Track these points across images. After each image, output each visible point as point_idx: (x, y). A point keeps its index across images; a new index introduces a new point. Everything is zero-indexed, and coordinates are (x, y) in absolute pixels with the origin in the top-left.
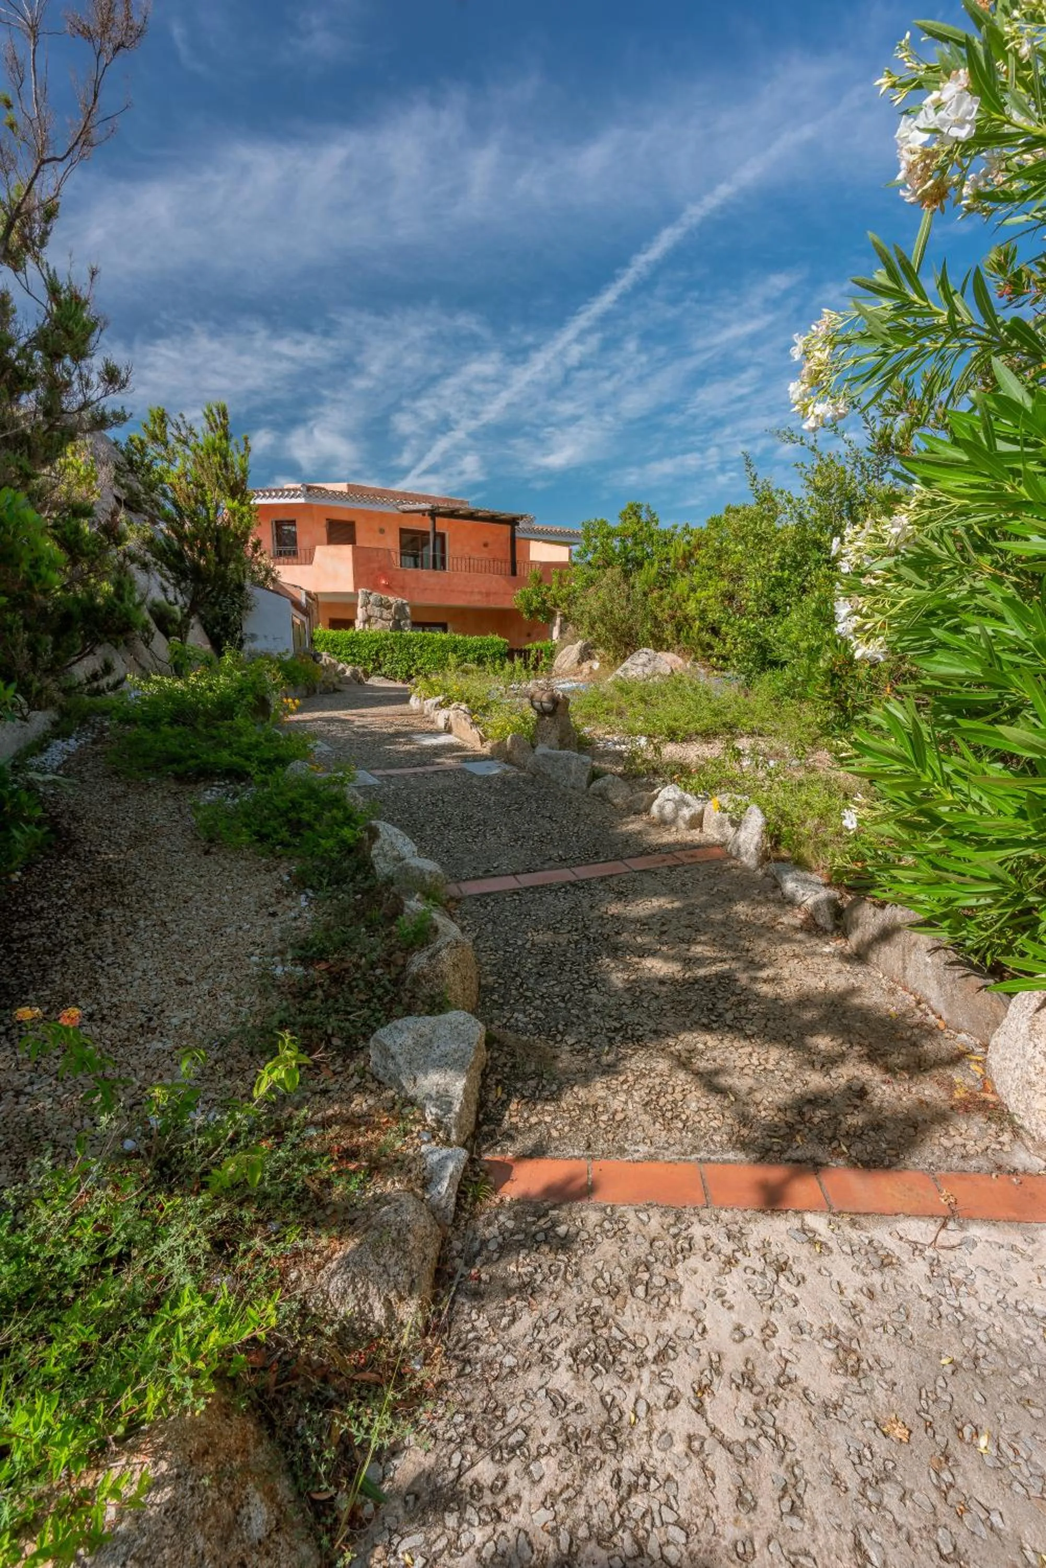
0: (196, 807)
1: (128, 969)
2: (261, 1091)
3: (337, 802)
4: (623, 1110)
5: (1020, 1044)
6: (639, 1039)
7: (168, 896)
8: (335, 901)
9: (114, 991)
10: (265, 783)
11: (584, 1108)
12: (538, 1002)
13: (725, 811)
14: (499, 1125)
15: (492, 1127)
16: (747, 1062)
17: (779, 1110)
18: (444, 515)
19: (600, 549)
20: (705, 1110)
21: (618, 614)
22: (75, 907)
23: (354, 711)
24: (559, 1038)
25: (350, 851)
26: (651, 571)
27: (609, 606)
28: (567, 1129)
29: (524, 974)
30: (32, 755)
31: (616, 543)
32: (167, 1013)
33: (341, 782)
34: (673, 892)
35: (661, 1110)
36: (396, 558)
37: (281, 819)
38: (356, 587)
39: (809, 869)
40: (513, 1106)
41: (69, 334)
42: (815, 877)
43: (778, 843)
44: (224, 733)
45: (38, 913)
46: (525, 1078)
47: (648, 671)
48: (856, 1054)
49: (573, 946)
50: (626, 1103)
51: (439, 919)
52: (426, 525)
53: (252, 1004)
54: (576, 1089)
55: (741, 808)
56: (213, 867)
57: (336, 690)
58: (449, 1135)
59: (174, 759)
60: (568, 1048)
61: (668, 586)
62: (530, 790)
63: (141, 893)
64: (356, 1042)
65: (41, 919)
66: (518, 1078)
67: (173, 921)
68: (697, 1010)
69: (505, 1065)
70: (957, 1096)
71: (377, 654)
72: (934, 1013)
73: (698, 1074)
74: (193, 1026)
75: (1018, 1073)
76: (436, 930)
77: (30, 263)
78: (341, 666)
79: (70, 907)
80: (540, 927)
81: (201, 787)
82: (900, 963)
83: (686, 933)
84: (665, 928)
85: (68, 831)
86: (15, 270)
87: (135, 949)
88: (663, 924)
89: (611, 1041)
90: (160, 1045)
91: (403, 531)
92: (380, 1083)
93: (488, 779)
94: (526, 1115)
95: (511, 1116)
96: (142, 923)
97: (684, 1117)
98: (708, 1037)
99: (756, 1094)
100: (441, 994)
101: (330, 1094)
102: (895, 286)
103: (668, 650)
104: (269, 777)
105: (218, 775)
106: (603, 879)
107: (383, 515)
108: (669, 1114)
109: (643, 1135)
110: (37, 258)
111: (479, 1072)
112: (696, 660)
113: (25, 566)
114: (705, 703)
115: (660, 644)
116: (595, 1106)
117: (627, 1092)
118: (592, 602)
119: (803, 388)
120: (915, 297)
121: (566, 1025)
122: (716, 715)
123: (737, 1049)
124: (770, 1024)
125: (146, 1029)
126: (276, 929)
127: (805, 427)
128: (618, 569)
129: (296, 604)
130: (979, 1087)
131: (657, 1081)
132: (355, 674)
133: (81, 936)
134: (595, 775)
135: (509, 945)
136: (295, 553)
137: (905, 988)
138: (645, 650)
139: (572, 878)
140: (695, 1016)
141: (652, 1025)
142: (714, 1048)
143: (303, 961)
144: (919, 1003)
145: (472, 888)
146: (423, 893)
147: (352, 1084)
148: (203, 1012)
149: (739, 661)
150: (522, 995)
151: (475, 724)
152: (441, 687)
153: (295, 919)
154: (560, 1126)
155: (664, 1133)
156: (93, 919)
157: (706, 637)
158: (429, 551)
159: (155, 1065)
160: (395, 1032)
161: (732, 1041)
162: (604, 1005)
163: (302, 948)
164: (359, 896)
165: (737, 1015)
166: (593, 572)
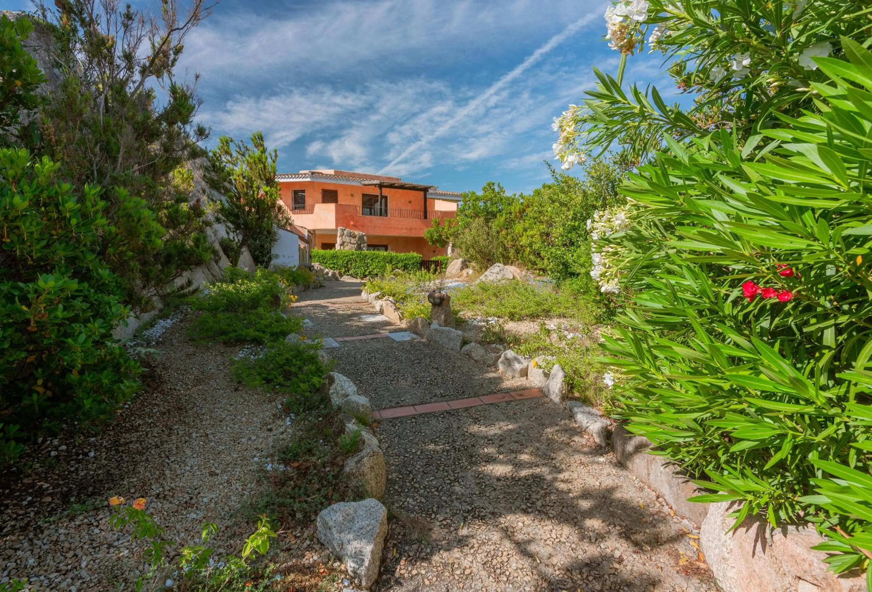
0: (233, 363)
1: (183, 465)
2: (246, 553)
3: (313, 360)
4: (470, 567)
5: (717, 531)
6: (483, 518)
7: (211, 417)
8: (306, 422)
9: (173, 479)
10: (272, 347)
11: (445, 565)
12: (422, 491)
13: (540, 367)
14: (393, 575)
15: (389, 576)
16: (549, 536)
17: (568, 570)
18: (386, 186)
19: (472, 208)
20: (521, 569)
21: (482, 243)
22: (158, 424)
23: (329, 300)
24: (433, 516)
25: (318, 390)
26: (501, 219)
27: (477, 238)
28: (435, 579)
29: (414, 472)
30: (146, 329)
31: (481, 204)
32: (202, 495)
33: (315, 348)
34: (509, 419)
35: (493, 568)
36: (360, 209)
37: (279, 370)
38: (337, 226)
39: (592, 405)
40: (402, 562)
41: (180, 113)
42: (594, 410)
43: (572, 388)
44: (253, 317)
45: (137, 428)
46: (410, 543)
47: (499, 277)
48: (617, 532)
49: (445, 453)
50: (472, 562)
51: (366, 435)
52: (376, 192)
53: (252, 489)
54: (441, 552)
55: (550, 366)
56: (239, 399)
57: (321, 286)
58: (360, 582)
59: (224, 333)
60: (438, 524)
61: (511, 227)
62: (427, 351)
63: (196, 415)
64: (310, 517)
65: (137, 431)
66: (407, 543)
67: (212, 433)
68: (519, 499)
69: (399, 534)
70: (681, 563)
71: (347, 263)
72: (667, 504)
73: (518, 544)
74: (216, 503)
75: (717, 551)
76: (364, 442)
77: (166, 75)
78: (326, 270)
79: (155, 424)
80: (426, 440)
81: (237, 348)
82: (646, 471)
83: (515, 446)
84: (502, 443)
85: (160, 376)
86: (158, 77)
87: (188, 452)
88: (501, 440)
89: (465, 519)
90: (194, 516)
91: (364, 195)
92: (322, 545)
93: (402, 343)
94: (410, 569)
95: (400, 569)
96: (194, 435)
97: (507, 573)
98: (525, 518)
99: (554, 558)
100: (362, 486)
101: (292, 551)
102: (610, 94)
103: (512, 264)
104: (275, 344)
105: (248, 341)
106: (466, 409)
107: (353, 186)
108: (498, 571)
109: (481, 585)
110: (169, 72)
111: (382, 539)
112: (528, 269)
113: (142, 237)
114: (531, 297)
115: (507, 260)
116: (453, 564)
117: (473, 554)
118: (468, 237)
119: (561, 146)
120: (620, 99)
121: (438, 507)
122: (538, 305)
123: (543, 527)
124: (564, 510)
125: (188, 505)
126: (270, 440)
127: (563, 168)
128: (482, 219)
129: (302, 238)
130: (695, 557)
131: (493, 547)
132: (334, 275)
133: (159, 443)
134: (465, 342)
135: (407, 452)
136: (304, 208)
137: (649, 487)
138: (498, 264)
139: (448, 408)
140: (517, 503)
141: (491, 509)
142: (529, 525)
143: (286, 462)
144: (658, 497)
145: (388, 414)
146: (357, 418)
147: (305, 545)
148: (222, 494)
149: (552, 272)
150: (413, 487)
151: (397, 309)
152: (379, 287)
153: (282, 433)
154: (430, 577)
155: (495, 584)
156: (167, 432)
157: (532, 257)
158: (377, 206)
159: (190, 529)
160: (332, 513)
161: (540, 521)
162: (462, 494)
163: (284, 453)
164: (321, 419)
165: (544, 503)
166: (469, 219)
